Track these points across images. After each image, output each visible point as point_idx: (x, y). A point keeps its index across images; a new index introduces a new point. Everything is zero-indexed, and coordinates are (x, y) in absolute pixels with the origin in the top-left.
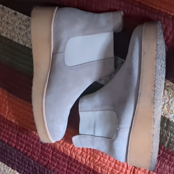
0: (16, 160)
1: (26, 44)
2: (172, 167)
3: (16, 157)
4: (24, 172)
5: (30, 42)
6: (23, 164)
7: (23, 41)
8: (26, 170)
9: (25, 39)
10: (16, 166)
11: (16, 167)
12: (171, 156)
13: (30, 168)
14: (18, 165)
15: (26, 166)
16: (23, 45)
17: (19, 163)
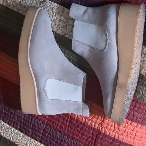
0: (3, 111)
1: (19, 11)
2: (136, 112)
3: (3, 108)
4: (9, 122)
5: (23, 9)
6: (9, 114)
7: (17, 9)
8: (11, 119)
9: (19, 7)
10: (2, 116)
11: (2, 118)
12: (136, 103)
13: (15, 117)
14: (4, 115)
15: (12, 116)
16: (17, 11)
17: (5, 114)
